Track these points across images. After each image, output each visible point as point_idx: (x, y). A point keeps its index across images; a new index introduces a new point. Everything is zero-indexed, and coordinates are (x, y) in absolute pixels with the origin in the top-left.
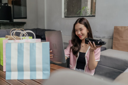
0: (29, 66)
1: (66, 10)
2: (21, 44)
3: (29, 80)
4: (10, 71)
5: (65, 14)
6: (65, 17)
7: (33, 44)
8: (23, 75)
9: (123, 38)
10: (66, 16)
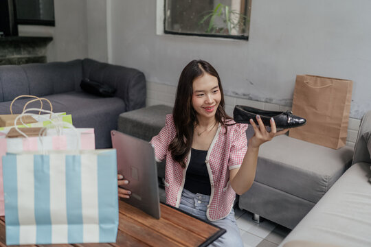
0: (64, 212)
1: (168, 13)
2: (42, 157)
3: (65, 244)
4: (17, 223)
5: (164, 23)
6: (166, 32)
7: (74, 157)
8: (50, 233)
9: (316, 109)
10: (167, 29)
